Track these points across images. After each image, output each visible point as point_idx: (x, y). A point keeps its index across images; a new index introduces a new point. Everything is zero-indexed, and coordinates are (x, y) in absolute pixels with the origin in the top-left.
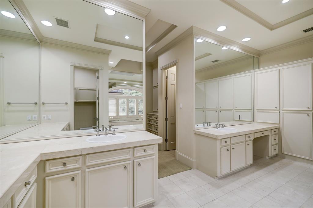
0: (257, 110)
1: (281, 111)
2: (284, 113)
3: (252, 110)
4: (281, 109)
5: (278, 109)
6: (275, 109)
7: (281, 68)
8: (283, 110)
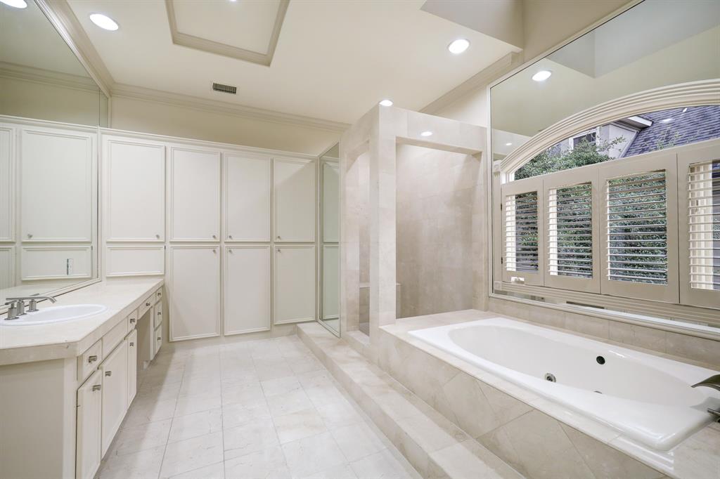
0: (108, 242)
1: (169, 246)
2: (175, 248)
3: (93, 245)
4: (169, 240)
5: (162, 240)
6: (156, 240)
7: (169, 145)
8: (171, 242)
